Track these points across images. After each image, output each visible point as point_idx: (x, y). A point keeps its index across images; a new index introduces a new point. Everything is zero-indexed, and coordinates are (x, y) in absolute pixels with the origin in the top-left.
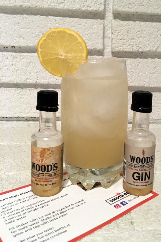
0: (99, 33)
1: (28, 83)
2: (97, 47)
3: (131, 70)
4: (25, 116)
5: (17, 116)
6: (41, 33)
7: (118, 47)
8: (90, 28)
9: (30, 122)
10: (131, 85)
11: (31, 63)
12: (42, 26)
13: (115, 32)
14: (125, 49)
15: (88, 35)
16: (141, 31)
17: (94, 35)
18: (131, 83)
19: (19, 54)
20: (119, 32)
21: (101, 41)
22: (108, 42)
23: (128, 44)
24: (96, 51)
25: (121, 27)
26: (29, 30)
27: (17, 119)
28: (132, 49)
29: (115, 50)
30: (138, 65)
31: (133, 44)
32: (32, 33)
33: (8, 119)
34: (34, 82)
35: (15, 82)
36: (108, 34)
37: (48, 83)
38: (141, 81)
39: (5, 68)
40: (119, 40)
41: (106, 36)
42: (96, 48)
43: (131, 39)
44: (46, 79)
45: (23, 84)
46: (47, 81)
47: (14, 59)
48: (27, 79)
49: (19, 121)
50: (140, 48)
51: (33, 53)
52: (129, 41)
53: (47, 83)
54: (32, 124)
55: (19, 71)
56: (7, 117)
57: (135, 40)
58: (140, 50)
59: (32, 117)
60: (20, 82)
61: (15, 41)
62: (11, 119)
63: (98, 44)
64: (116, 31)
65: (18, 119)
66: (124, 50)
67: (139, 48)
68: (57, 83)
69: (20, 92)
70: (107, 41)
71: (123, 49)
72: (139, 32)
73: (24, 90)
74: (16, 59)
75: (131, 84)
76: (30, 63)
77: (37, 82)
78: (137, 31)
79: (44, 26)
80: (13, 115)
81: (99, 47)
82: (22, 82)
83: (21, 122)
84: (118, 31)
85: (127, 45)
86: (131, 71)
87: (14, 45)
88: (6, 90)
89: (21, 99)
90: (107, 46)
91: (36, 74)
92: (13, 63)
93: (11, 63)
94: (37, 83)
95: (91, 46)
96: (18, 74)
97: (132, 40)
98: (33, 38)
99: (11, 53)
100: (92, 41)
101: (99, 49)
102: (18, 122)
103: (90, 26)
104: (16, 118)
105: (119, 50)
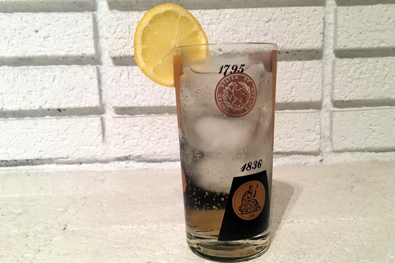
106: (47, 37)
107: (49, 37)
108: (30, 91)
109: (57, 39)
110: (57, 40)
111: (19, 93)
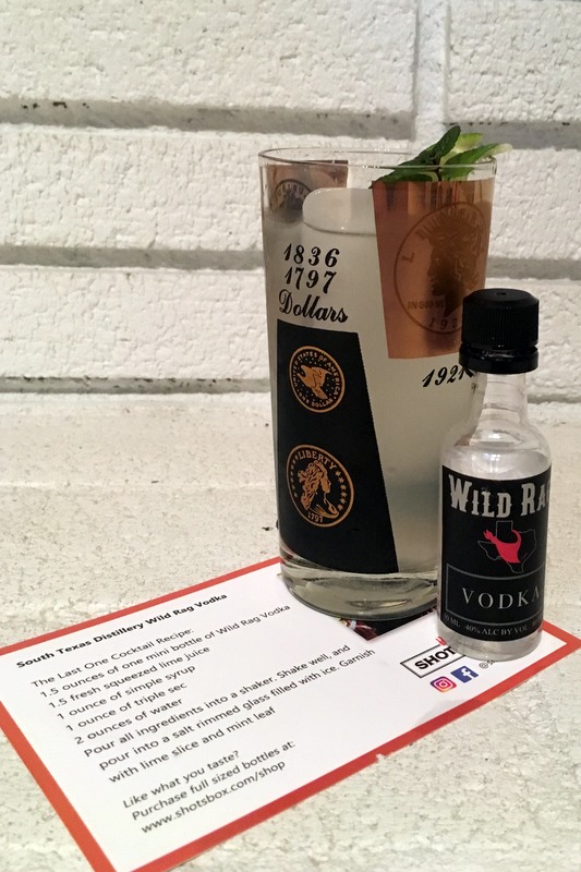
0: (398, 50)
1: (119, 246)
2: (388, 105)
3: (520, 194)
4: (112, 373)
5: (81, 376)
6: (169, 49)
7: (474, 104)
8: (364, 29)
9: (131, 397)
10: (518, 256)
11: (132, 171)
12: (174, 20)
13: (461, 44)
14: (500, 111)
15: (357, 55)
16: (567, 38)
17: (379, 55)
18: (518, 245)
19: (85, 134)
20: (477, 42)
21: (405, 80)
22: (432, 83)
23: (513, 91)
24: (383, 118)
25: (484, 23)
26: (121, 36)
27: (80, 385)
28: (529, 113)
29: (458, 116)
30: (549, 175)
31: (531, 90)
32: (134, 49)
33: (46, 385)
34: (144, 244)
35: (70, 243)
36: (433, 51)
37: (199, 247)
38: (558, 239)
39: (31, 187)
40: (478, 76)
41: (425, 57)
42: (385, 110)
43: (525, 71)
44: (191, 233)
45: (99, 250)
46: (193, 238)
47: (66, 152)
48: (116, 231)
49: (88, 392)
50: (560, 107)
51: (137, 127)
52: (515, 81)
53: (193, 248)
54: (137, 402)
55: (86, 200)
56: (41, 379)
57: (539, 77)
58: (559, 116)
59: (137, 379)
60: (92, 244)
61: (68, 81)
62: (56, 386)
63: (394, 90)
64: (464, 38)
65: (85, 386)
66: (495, 114)
67: (554, 106)
68: (232, 248)
69: (91, 281)
70: (427, 78)
71: (492, 112)
72: (555, 41)
73: (105, 276)
74: (71, 154)
75: (521, 249)
76: (126, 169)
77: (154, 242)
78: (548, 40)
79: (182, 20)
80: (64, 370)
81: (398, 103)
82: (97, 243)
83: (94, 397)
84: (475, 37)
85: (508, 96)
86: (522, 198)
87: (66, 97)
88: (36, 274)
89: (95, 310)
90: (427, 101)
91: (152, 213)
92: (64, 167)
93: (55, 168)
94: (156, 247)
95: (366, 100)
96: (80, 211)
97: (529, 76)
98: (137, 69)
99: (52, 130)
100: (369, 80)
101: (398, 111)
102: (85, 397)
103: (363, 19)
104: (77, 380)
105: (477, 115)
106: (289, 57)
107: (295, 56)
108: (231, 203)
109: (316, 62)
110: (316, 68)
111: (200, 205)
